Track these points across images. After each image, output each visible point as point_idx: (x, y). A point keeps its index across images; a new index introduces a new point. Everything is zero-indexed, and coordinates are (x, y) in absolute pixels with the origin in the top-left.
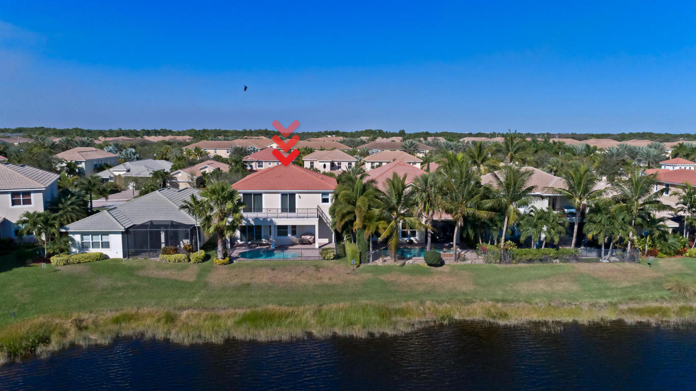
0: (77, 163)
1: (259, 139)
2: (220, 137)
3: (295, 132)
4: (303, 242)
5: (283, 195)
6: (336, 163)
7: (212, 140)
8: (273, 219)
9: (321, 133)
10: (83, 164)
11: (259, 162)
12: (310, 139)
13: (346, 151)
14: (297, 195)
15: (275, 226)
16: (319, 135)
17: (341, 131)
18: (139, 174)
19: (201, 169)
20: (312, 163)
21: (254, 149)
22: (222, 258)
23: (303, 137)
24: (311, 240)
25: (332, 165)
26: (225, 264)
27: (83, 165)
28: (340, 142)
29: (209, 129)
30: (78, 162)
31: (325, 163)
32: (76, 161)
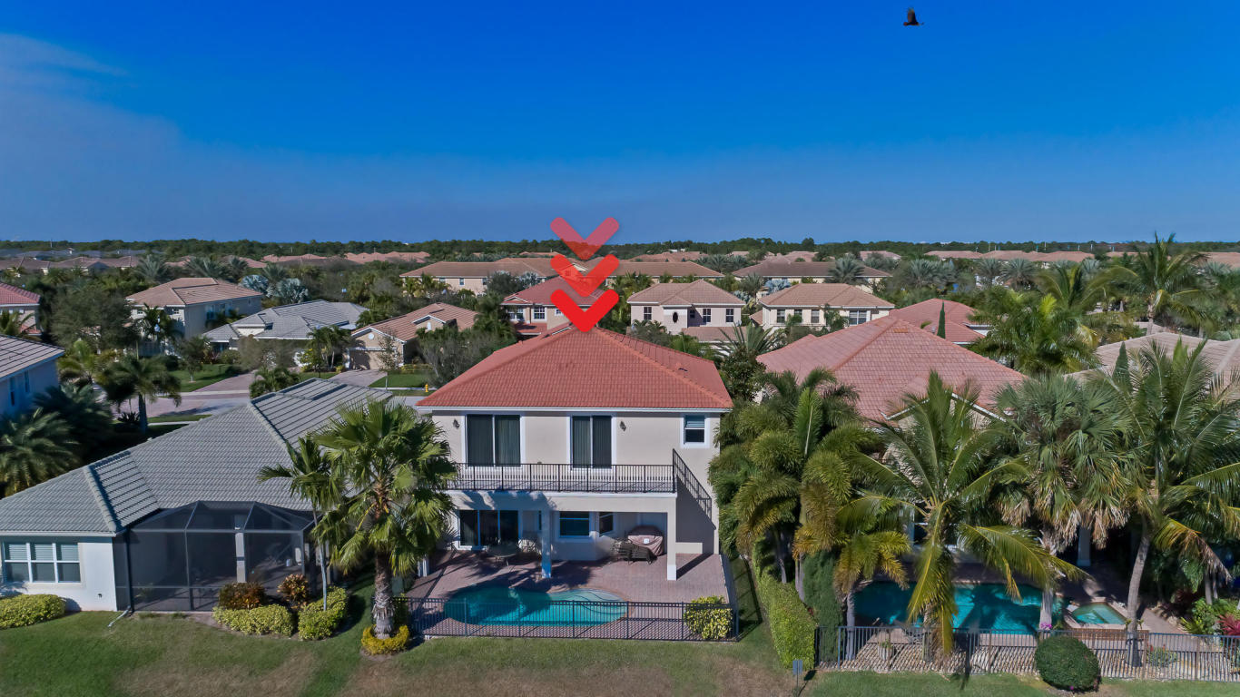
0: (169, 310)
1: (547, 257)
2: (478, 254)
3: (614, 242)
4: (630, 555)
5: (577, 420)
6: (700, 311)
7: (462, 260)
8: (547, 494)
9: (659, 244)
10: (181, 312)
11: (536, 308)
12: (640, 257)
13: (713, 280)
14: (615, 422)
15: (552, 513)
16: (656, 248)
17: (696, 240)
18: (289, 334)
19: (416, 323)
20: (648, 310)
21: (533, 277)
22: (386, 632)
23: (627, 253)
24: (654, 548)
25: (692, 313)
26: (394, 652)
27: (179, 316)
28: (699, 262)
29: (464, 239)
30: (171, 308)
31: (677, 311)
32: (166, 307)
